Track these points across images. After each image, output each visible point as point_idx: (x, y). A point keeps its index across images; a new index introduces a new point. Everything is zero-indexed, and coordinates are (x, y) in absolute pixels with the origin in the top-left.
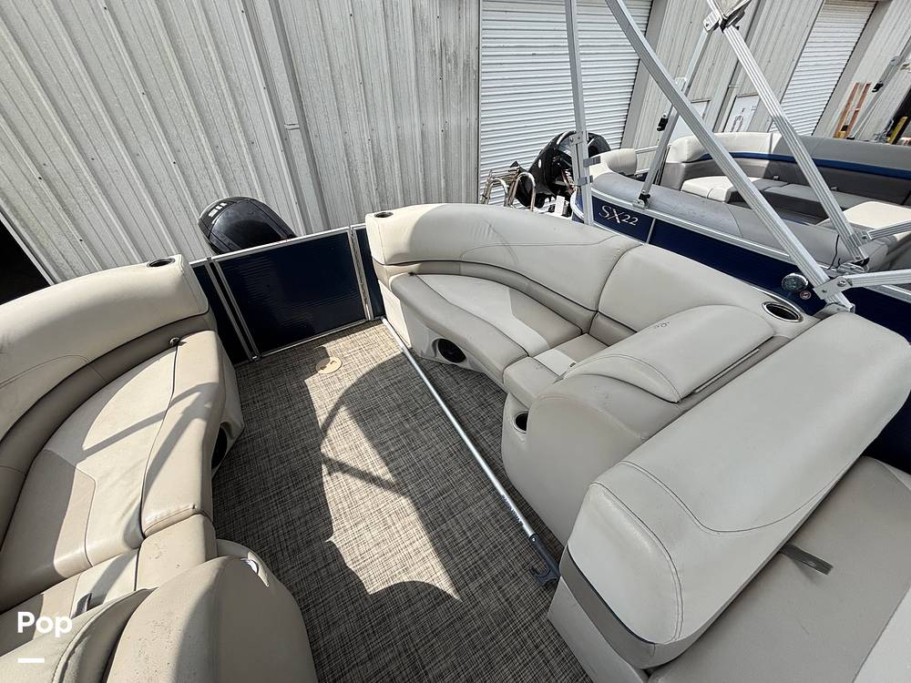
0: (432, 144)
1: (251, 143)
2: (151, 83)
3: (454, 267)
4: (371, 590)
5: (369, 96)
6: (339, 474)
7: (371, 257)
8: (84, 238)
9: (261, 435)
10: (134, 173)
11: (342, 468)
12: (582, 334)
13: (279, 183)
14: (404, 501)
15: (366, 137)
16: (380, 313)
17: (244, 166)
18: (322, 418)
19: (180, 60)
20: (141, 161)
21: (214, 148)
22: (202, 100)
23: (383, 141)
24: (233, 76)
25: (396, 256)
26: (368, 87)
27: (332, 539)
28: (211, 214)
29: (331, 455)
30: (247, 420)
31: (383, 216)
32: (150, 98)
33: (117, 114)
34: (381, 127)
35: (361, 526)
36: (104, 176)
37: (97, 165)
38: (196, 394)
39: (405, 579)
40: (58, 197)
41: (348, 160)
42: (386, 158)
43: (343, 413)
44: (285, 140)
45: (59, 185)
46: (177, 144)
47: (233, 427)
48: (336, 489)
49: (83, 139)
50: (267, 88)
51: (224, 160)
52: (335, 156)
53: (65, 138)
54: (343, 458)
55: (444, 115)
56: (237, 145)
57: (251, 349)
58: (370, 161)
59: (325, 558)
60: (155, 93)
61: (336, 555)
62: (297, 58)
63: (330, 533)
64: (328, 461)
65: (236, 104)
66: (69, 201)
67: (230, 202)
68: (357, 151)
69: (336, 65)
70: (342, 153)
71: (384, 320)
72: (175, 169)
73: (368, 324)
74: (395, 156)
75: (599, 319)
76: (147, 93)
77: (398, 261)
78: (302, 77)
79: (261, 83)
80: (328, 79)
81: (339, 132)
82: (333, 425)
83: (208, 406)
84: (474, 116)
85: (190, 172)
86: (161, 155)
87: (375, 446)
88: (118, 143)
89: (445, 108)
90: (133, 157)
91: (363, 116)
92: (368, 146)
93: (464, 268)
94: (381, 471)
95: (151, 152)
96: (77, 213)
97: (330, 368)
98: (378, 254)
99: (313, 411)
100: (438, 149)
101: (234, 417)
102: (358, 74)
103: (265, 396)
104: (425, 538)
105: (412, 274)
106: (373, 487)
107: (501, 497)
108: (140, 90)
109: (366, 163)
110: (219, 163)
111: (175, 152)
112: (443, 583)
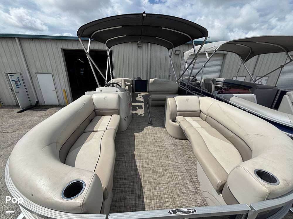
19: (138, 63)
31: (152, 79)
32: (133, 67)
40: (120, 77)
44: (147, 73)
46: (134, 72)
49: (125, 71)
50: (147, 67)
62: (152, 64)
65: (142, 69)
69: (157, 65)
70: (155, 76)
72: (133, 75)
80: (155, 67)
81: (155, 73)
91: (159, 71)
98: (150, 83)
102: (160, 66)
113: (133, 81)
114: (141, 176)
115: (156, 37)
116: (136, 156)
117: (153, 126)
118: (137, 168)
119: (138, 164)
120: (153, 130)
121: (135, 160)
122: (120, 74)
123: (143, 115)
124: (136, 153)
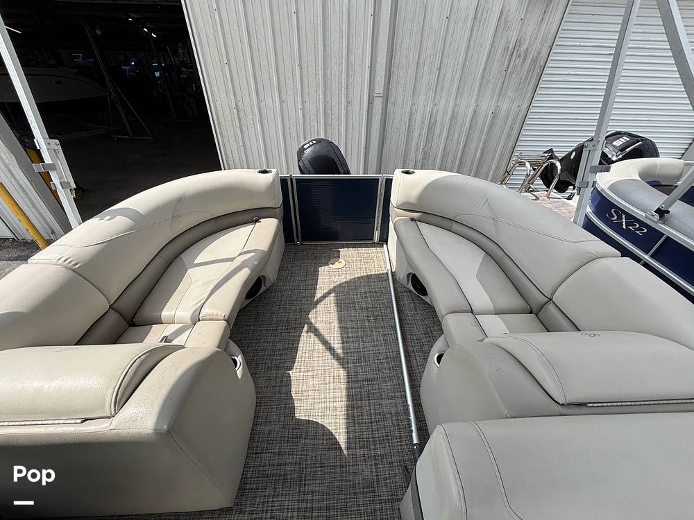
0: (480, 122)
1: (348, 103)
2: (304, 60)
3: (447, 223)
4: (298, 415)
5: (441, 79)
6: (312, 335)
7: (390, 201)
8: (244, 145)
9: (281, 291)
10: (278, 111)
11: (316, 332)
12: (531, 313)
13: (357, 132)
14: (342, 373)
15: (429, 109)
16: (384, 240)
17: (339, 117)
18: (318, 295)
19: (324, 46)
20: (284, 105)
21: (326, 103)
22: (329, 72)
23: (440, 114)
24: (352, 57)
25: (405, 204)
26: (443, 72)
27: (290, 372)
28: (305, 147)
29: (313, 321)
30: (279, 279)
31: (407, 173)
32: (301, 68)
33: (282, 76)
34: (443, 103)
35: (310, 374)
36: (264, 111)
37: (263, 104)
38: (253, 254)
39: (320, 421)
40: (239, 119)
41: (409, 124)
42: (438, 126)
43: (332, 297)
44: (370, 103)
45: (242, 113)
46: (306, 97)
47: (267, 280)
48: (307, 342)
49: (260, 88)
50: (371, 67)
51: (329, 111)
52: (401, 120)
53: (253, 87)
54: (320, 326)
55: (498, 100)
56: (339, 103)
57: (298, 237)
58: (426, 127)
59: (282, 382)
60: (305, 65)
61: (288, 383)
62: (397, 48)
63: (291, 368)
64: (310, 324)
65: (348, 76)
66: (243, 122)
67: (319, 141)
68: (418, 118)
69: (423, 56)
70: (407, 119)
71: (385, 246)
72: (300, 112)
73: (374, 245)
74: (446, 127)
75: (551, 307)
76: (300, 65)
77: (406, 207)
78: (396, 61)
79: (368, 64)
80: (414, 65)
81: (409, 103)
82: (322, 303)
83: (256, 263)
84: (526, 104)
85: (307, 116)
86: (296, 103)
87: (340, 328)
88: (277, 94)
89: (501, 94)
90: (281, 102)
91: (431, 94)
92: (428, 116)
93: (455, 227)
94: (337, 345)
95: (291, 100)
96: (245, 130)
97: (337, 265)
98: (395, 199)
99: (315, 289)
100: (483, 127)
101: (271, 274)
102: (437, 63)
103: (294, 268)
104: (344, 403)
105: (412, 219)
106: (328, 353)
107: (408, 406)
108: (297, 63)
109: (422, 128)
110: (325, 113)
111: (303, 102)
112: (342, 439)
113: (284, 181)
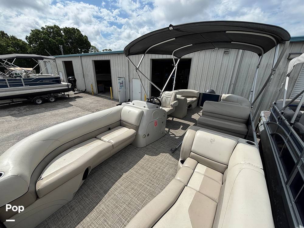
19: (220, 72)
22: (220, 78)
31: (225, 94)
37: (201, 83)
49: (202, 80)
52: (239, 90)
56: (221, 85)
65: (225, 79)
69: (248, 75)
78: (239, 76)
79: (231, 76)
80: (245, 77)
81: (243, 86)
90: (206, 83)
98: (222, 98)
100: (272, 95)
110: (217, 87)
113: (200, 93)
114: (103, 200)
115: (232, 42)
116: (122, 177)
117: (172, 156)
118: (109, 190)
119: (114, 187)
120: (167, 160)
121: (117, 181)
122: (196, 83)
123: (177, 138)
124: (124, 175)
